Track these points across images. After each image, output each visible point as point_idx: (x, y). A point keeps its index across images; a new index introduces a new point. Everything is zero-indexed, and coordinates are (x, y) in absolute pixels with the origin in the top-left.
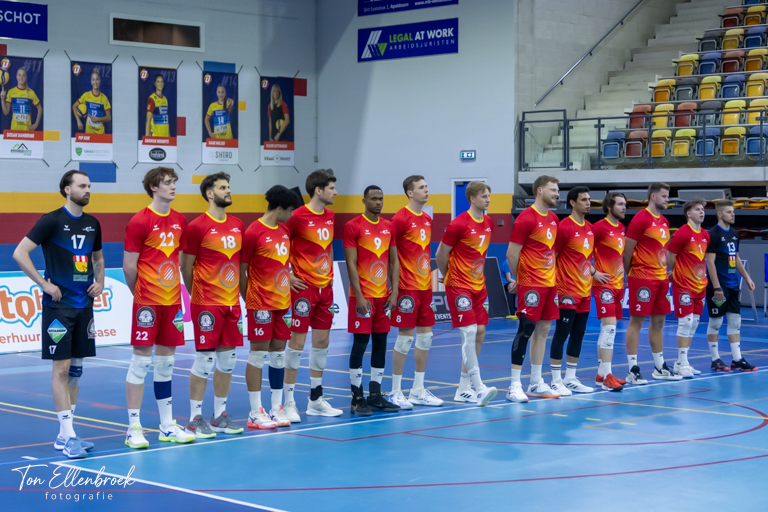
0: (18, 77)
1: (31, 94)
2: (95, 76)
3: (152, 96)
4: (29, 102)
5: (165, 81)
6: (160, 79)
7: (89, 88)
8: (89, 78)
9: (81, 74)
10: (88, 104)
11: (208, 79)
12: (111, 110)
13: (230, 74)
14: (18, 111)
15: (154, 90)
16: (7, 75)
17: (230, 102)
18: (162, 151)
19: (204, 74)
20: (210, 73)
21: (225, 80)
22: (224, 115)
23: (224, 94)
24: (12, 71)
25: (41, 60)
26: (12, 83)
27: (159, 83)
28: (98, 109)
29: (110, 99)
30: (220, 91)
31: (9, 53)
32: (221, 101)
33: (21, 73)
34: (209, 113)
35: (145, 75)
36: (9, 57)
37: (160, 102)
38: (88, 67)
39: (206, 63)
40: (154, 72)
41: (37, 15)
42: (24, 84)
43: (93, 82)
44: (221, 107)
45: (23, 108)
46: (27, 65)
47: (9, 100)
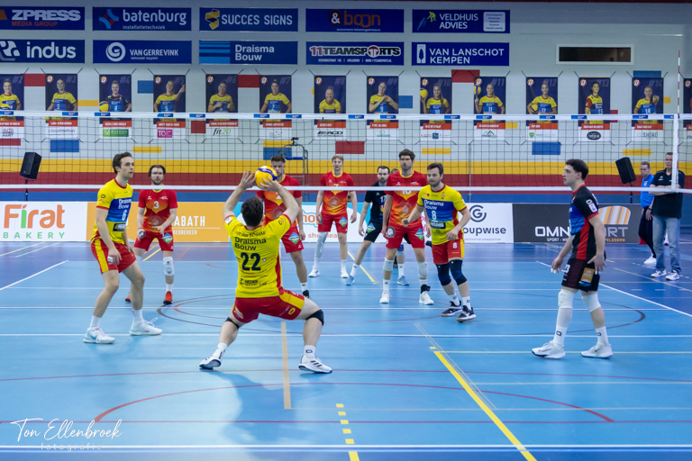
0: (487, 90)
1: (497, 100)
2: (544, 86)
3: (590, 97)
4: (495, 105)
5: (600, 86)
6: (596, 85)
7: (540, 94)
8: (540, 88)
9: (533, 85)
10: (539, 104)
11: (637, 83)
12: (557, 108)
13: (655, 79)
14: (487, 110)
15: (591, 92)
16: (479, 89)
17: (656, 98)
18: (597, 133)
19: (634, 79)
20: (638, 79)
21: (652, 83)
22: (650, 107)
23: (651, 93)
24: (483, 86)
25: (505, 78)
26: (483, 94)
27: (596, 88)
28: (546, 107)
29: (556, 100)
30: (647, 90)
31: (481, 75)
32: (648, 98)
33: (489, 87)
34: (638, 106)
35: (583, 83)
36: (481, 78)
37: (596, 100)
38: (538, 81)
39: (635, 72)
40: (591, 81)
41: (501, 50)
42: (492, 94)
43: (543, 90)
44: (648, 102)
45: (491, 109)
46: (494, 82)
47: (481, 104)
